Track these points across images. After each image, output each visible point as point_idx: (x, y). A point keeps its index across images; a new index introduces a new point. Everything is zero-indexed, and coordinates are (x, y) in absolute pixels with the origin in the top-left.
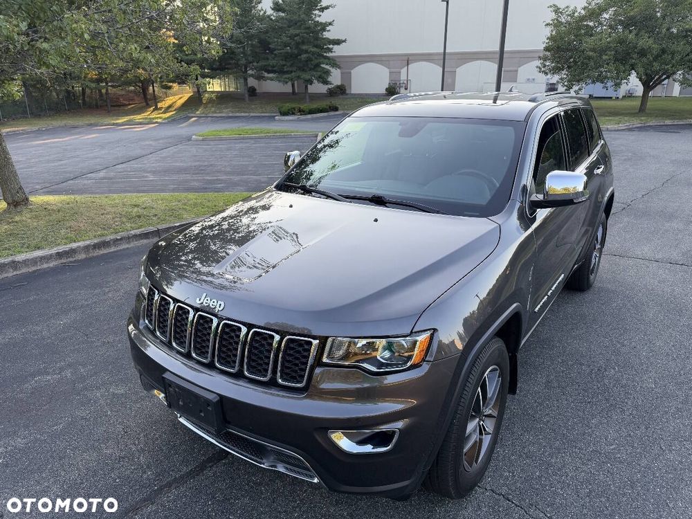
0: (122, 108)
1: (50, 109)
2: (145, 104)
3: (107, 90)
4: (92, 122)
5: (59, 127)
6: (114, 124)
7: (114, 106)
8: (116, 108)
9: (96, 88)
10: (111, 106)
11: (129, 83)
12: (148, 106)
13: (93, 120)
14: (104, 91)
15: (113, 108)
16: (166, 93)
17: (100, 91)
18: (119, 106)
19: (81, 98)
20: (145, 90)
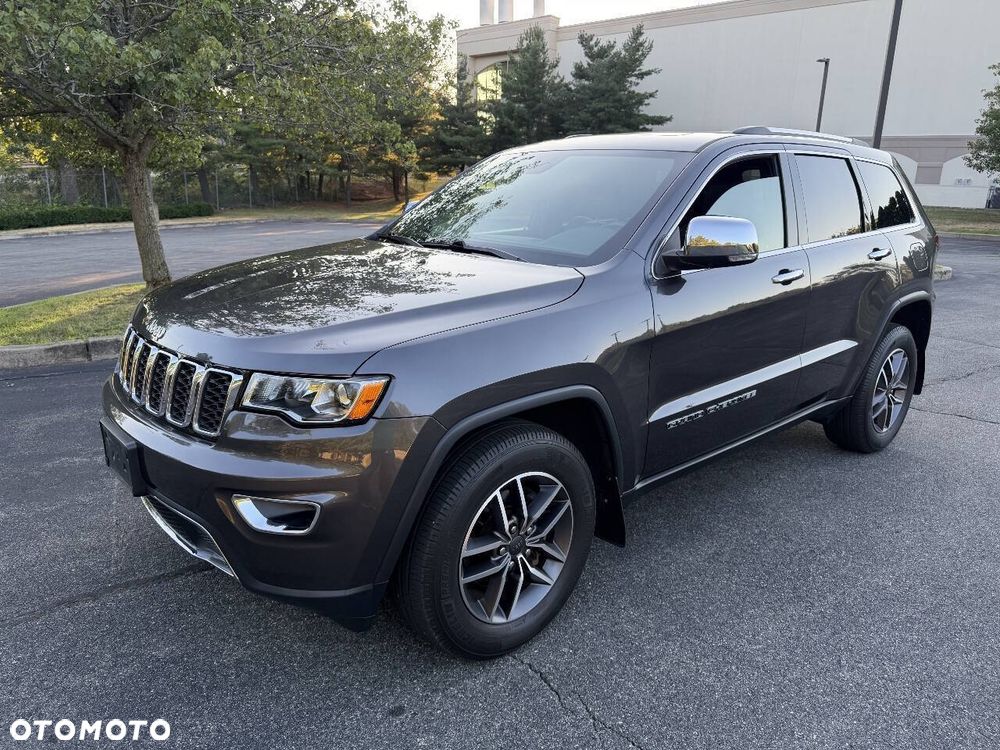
0: (366, 202)
1: (278, 199)
2: (394, 199)
3: (349, 178)
4: (323, 216)
5: (283, 220)
6: (348, 221)
7: (356, 200)
8: (359, 203)
9: (335, 175)
10: (352, 200)
11: (378, 171)
12: (398, 201)
13: (323, 215)
14: (346, 179)
15: (354, 203)
16: (424, 187)
17: (341, 179)
18: (362, 200)
19: (317, 188)
20: (396, 181)
